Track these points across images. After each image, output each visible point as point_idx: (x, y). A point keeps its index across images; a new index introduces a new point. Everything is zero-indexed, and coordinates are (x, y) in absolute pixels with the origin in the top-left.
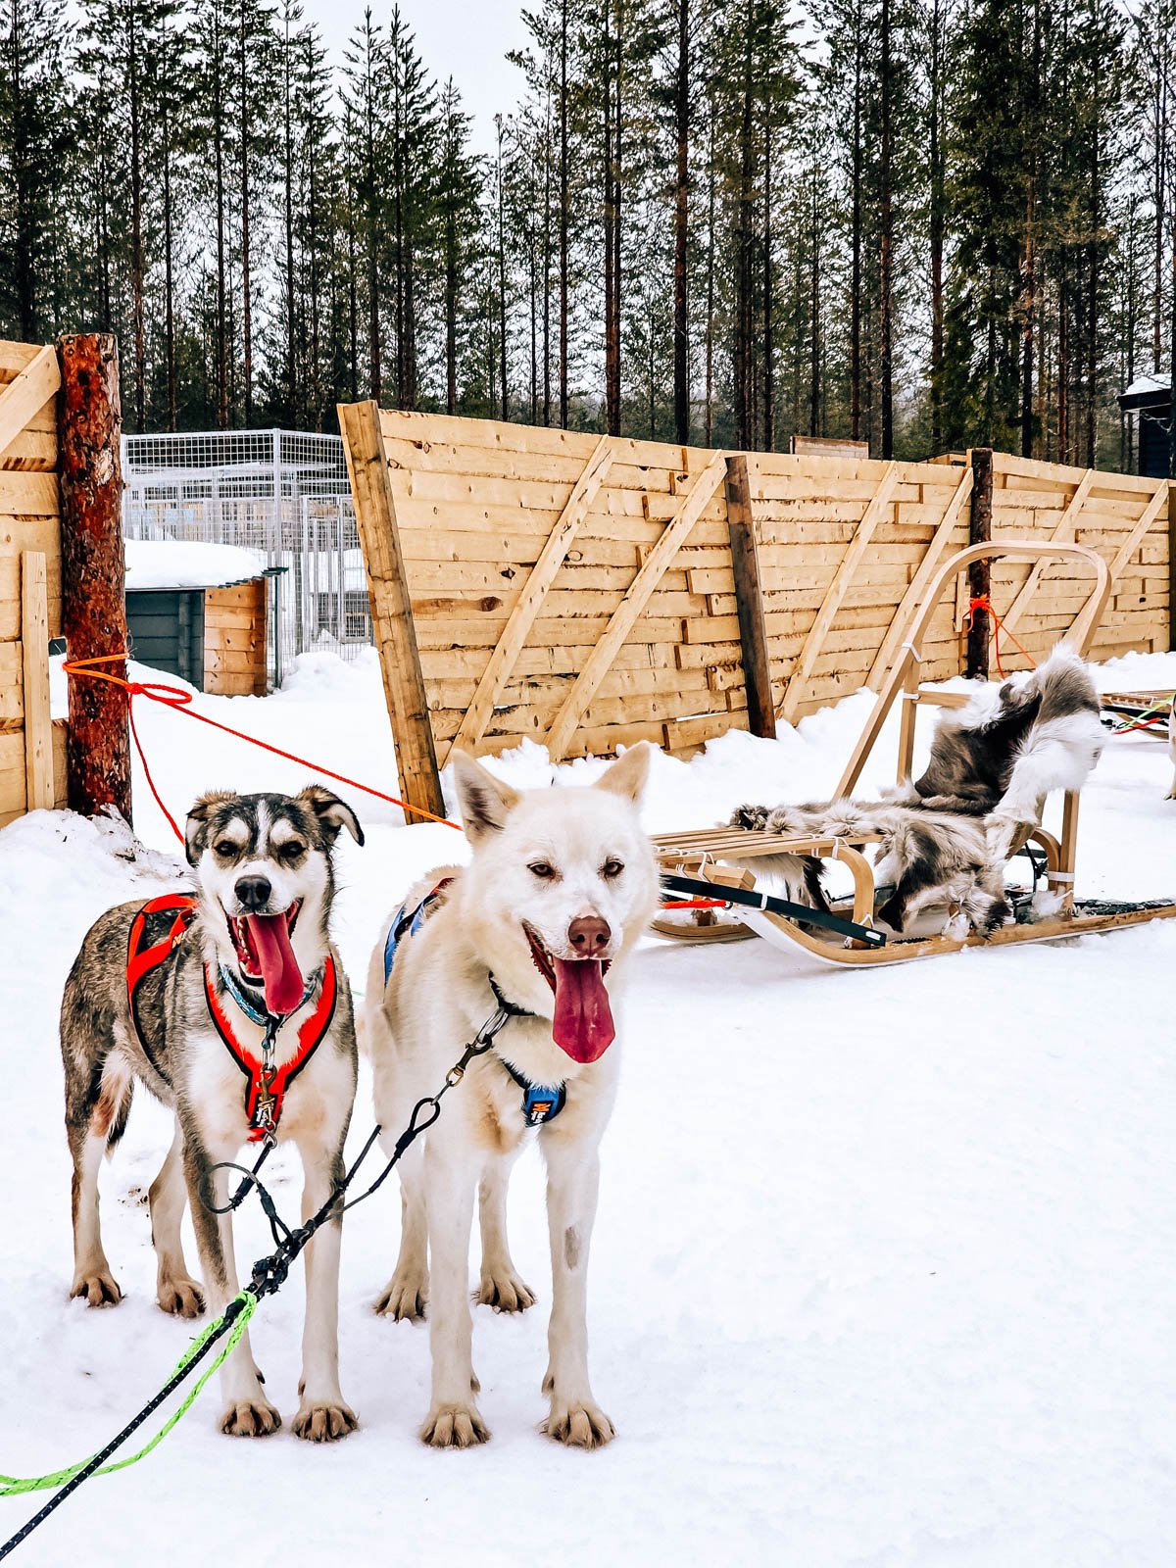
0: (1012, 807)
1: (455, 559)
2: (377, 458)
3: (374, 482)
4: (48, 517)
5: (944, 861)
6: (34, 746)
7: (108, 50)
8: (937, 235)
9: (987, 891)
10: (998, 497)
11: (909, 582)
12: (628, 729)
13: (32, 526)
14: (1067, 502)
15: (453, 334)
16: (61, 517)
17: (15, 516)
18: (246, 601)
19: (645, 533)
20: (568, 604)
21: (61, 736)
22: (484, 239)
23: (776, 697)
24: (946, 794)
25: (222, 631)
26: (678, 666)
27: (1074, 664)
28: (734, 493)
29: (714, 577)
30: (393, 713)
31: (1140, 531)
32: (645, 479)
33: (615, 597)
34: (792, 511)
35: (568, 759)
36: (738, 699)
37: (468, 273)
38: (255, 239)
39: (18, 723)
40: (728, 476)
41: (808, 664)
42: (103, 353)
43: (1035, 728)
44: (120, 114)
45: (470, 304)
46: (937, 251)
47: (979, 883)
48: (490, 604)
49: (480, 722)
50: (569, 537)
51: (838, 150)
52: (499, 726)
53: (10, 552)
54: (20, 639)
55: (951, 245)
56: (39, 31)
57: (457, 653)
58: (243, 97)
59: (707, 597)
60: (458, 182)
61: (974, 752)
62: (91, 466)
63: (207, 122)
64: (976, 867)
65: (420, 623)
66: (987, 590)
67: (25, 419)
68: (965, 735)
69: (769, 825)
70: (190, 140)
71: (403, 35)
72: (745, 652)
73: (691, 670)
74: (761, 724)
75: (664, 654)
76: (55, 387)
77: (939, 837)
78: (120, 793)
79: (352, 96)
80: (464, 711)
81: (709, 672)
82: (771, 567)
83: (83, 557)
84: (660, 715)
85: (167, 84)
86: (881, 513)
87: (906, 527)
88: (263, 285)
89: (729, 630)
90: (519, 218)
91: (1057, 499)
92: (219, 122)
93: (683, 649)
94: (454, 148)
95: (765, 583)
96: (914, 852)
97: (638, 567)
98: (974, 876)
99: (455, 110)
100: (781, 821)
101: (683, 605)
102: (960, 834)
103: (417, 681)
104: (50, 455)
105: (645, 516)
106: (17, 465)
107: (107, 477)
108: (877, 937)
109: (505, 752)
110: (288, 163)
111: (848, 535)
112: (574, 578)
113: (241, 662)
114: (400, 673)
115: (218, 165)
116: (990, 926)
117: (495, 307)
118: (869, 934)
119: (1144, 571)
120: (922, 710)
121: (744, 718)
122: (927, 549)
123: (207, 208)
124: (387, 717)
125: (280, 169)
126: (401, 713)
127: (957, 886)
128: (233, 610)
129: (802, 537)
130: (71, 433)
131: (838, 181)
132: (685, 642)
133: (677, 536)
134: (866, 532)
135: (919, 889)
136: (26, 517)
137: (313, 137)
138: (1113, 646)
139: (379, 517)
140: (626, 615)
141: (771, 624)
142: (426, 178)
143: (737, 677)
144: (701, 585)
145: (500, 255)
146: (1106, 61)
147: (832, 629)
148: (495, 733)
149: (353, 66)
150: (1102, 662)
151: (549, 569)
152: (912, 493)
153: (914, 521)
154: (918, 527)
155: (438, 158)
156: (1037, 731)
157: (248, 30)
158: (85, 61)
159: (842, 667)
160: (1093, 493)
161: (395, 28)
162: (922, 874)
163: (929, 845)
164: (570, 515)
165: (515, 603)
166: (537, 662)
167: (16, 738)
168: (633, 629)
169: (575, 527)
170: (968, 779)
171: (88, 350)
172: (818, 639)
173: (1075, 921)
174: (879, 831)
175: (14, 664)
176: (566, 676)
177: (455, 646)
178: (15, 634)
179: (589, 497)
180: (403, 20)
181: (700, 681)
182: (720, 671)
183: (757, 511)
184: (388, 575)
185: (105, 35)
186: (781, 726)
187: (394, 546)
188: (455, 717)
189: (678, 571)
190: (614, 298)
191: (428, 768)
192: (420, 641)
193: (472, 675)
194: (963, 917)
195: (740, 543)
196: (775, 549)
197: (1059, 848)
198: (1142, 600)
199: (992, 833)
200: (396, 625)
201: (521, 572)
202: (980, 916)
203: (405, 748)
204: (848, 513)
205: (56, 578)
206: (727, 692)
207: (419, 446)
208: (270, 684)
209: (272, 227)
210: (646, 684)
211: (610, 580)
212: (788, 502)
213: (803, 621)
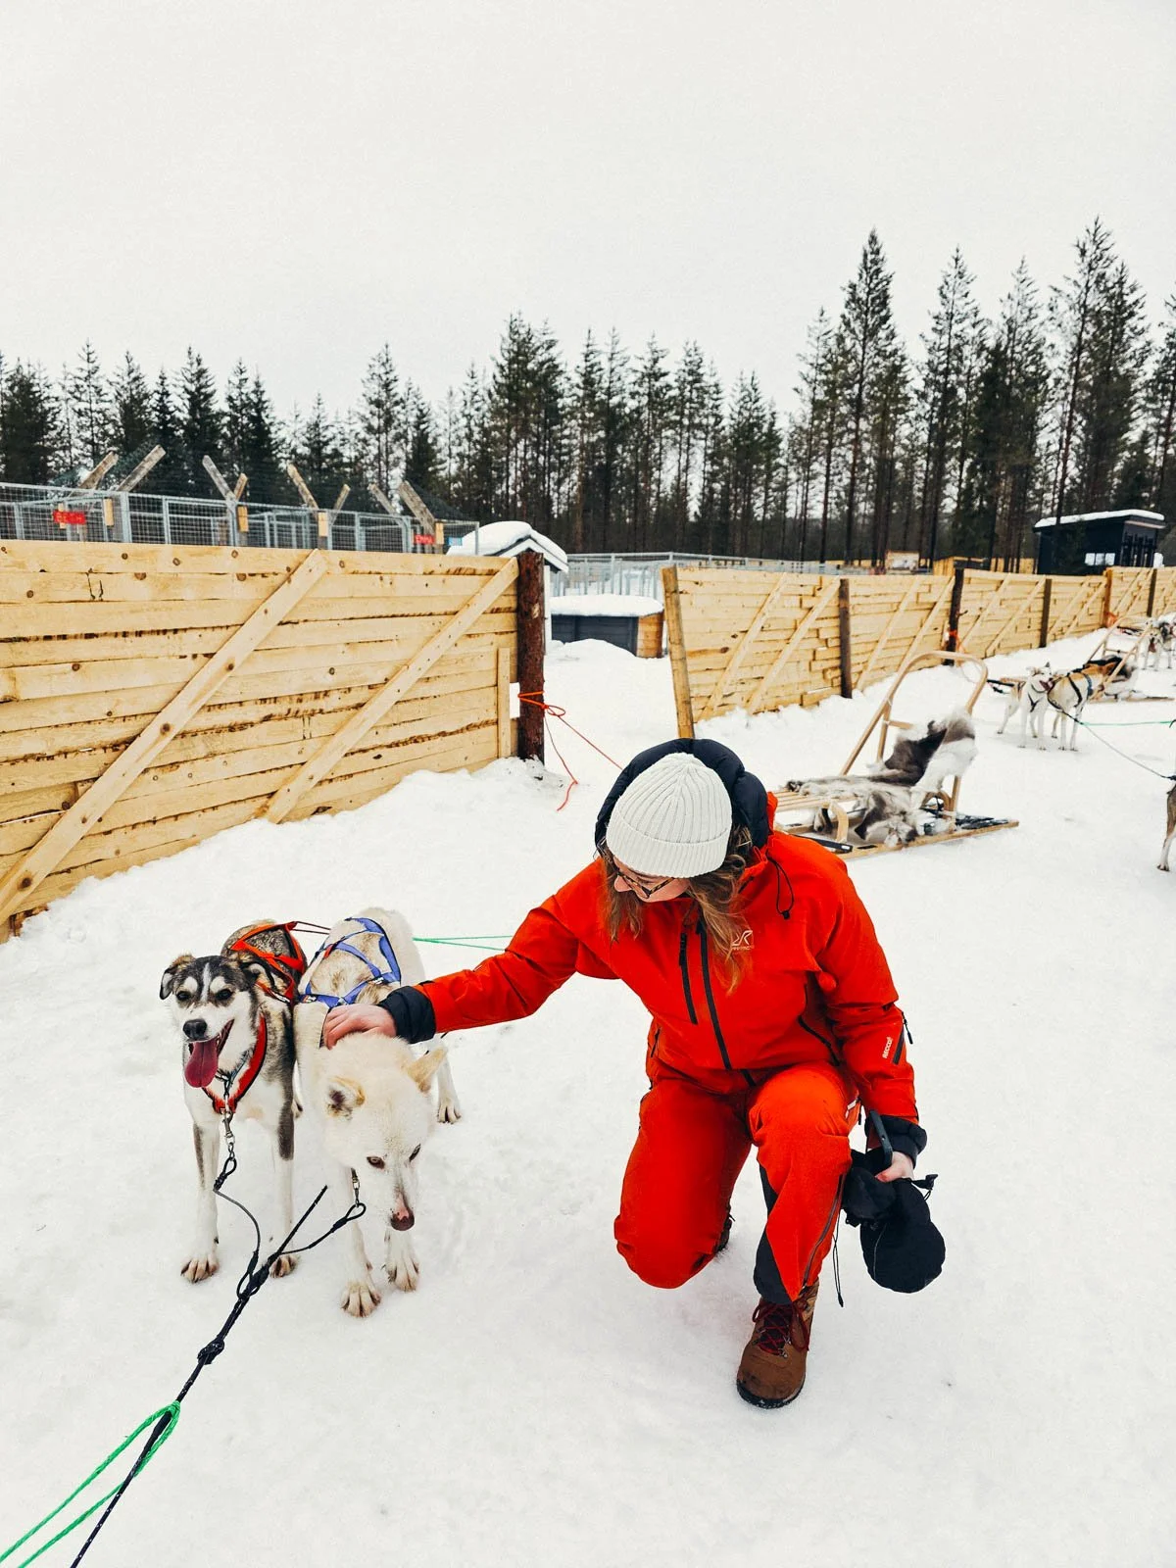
0: (925, 784)
1: (711, 632)
2: (675, 591)
3: (673, 602)
4: (512, 632)
5: (888, 810)
6: (501, 731)
7: (641, 390)
8: (962, 460)
9: (908, 824)
10: (965, 588)
11: (921, 626)
12: (784, 699)
13: (503, 637)
14: (998, 588)
15: (767, 497)
16: (518, 631)
17: (496, 633)
18: (656, 621)
19: (800, 614)
20: (761, 648)
21: (515, 724)
22: (782, 461)
23: (853, 680)
24: (898, 768)
25: (646, 633)
26: (810, 669)
27: (963, 717)
28: (843, 593)
29: (830, 631)
30: (676, 700)
31: (1031, 598)
32: (802, 591)
33: (783, 643)
34: (870, 600)
35: (756, 713)
36: (837, 682)
37: (774, 474)
38: (692, 462)
39: (495, 721)
40: (840, 587)
41: (871, 665)
42: (537, 561)
43: (941, 746)
44: (645, 415)
45: (773, 485)
46: (961, 467)
47: (904, 820)
48: (725, 650)
49: (717, 700)
50: (764, 618)
51: (925, 424)
52: (725, 702)
53: (493, 649)
54: (496, 685)
55: (967, 463)
56: (619, 384)
57: (708, 672)
58: (691, 408)
59: (826, 640)
60: (773, 438)
61: (913, 752)
62: (530, 611)
63: (678, 418)
64: (903, 813)
65: (689, 661)
66: (957, 629)
67: (502, 591)
68: (909, 742)
69: (801, 791)
70: (671, 425)
71: (755, 382)
72: (842, 662)
73: (817, 671)
74: (846, 691)
75: (804, 665)
76: (516, 576)
77: (886, 798)
78: (539, 751)
79: (733, 405)
80: (710, 697)
81: (824, 672)
82: (855, 625)
83: (526, 651)
84: (801, 691)
85: (661, 404)
86: (912, 597)
87: (922, 604)
88: (693, 481)
89: (836, 653)
90: (794, 452)
91: (994, 587)
92: (682, 418)
93: (813, 663)
94: (772, 424)
95: (853, 631)
96: (873, 805)
97: (796, 629)
98: (902, 818)
99: (773, 410)
100: (807, 790)
101: (814, 643)
102: (897, 795)
103: (687, 687)
104: (514, 605)
105: (801, 606)
106: (498, 611)
107: (537, 615)
108: (848, 848)
109: (727, 713)
110: (707, 433)
111: (895, 608)
112: (765, 636)
113: (652, 645)
114: (680, 684)
115: (681, 435)
116: (908, 840)
117: (784, 487)
118: (843, 847)
119: (1030, 615)
120: (890, 728)
121: (838, 690)
122: (929, 614)
123: (675, 451)
124: (674, 701)
125: (703, 436)
126: (680, 702)
127: (894, 821)
128: (650, 624)
129: (872, 611)
130: (522, 596)
131: (924, 437)
132: (814, 660)
133: (815, 614)
134: (903, 607)
135: (874, 822)
136: (501, 633)
137: (717, 423)
138: (1013, 648)
139: (674, 616)
140: (788, 650)
141: (854, 649)
142: (760, 438)
143: (838, 673)
144: (823, 635)
145: (786, 468)
146: (1041, 386)
147: (884, 649)
148: (723, 705)
149: (734, 393)
150: (1008, 654)
151: (754, 633)
152: (926, 589)
153: (925, 600)
154: (928, 603)
155: (765, 429)
156: (942, 747)
157: (696, 381)
158: (633, 395)
159: (887, 664)
160: (1011, 583)
161: (753, 379)
162: (877, 814)
163: (880, 801)
164: (764, 610)
165: (737, 649)
166: (746, 674)
167: (495, 727)
168: (791, 656)
169: (767, 614)
170: (909, 763)
171: (530, 559)
172: (878, 652)
173: (956, 833)
174: (856, 796)
175: (493, 697)
176: (758, 678)
177: (707, 669)
178: (494, 683)
179: (775, 601)
180: (756, 375)
181: (821, 675)
182: (830, 671)
183: (852, 601)
184: (677, 642)
185: (640, 385)
186: (854, 693)
187: (680, 630)
188: (706, 700)
189: (814, 629)
190: (828, 484)
191: (689, 724)
192: (689, 669)
193: (715, 681)
194: (895, 836)
195: (843, 616)
196: (859, 617)
197: (949, 799)
198: (1029, 627)
199: (914, 796)
200: (679, 663)
201: (740, 635)
202: (903, 836)
203: (681, 714)
204: (895, 599)
205: (515, 659)
206: (832, 680)
207: (697, 583)
208: (663, 653)
209: (698, 457)
210: (795, 679)
211: (783, 636)
212: (867, 596)
213: (870, 647)
